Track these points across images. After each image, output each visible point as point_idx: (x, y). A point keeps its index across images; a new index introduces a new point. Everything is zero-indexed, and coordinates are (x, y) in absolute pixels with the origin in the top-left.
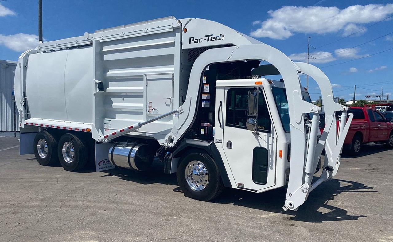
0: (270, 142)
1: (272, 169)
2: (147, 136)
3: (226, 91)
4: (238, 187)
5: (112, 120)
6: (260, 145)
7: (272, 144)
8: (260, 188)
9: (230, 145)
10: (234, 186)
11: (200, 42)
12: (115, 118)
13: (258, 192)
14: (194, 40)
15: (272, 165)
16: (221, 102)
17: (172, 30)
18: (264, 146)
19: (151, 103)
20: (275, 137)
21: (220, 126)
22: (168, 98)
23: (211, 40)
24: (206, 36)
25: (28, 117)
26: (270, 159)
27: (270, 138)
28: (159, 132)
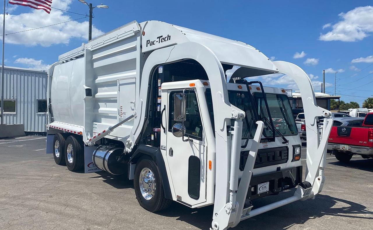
0: (202, 152)
1: (203, 182)
2: (118, 140)
3: (169, 94)
4: (177, 200)
5: (98, 124)
6: (194, 154)
7: (203, 153)
8: (194, 203)
9: (171, 153)
10: (175, 199)
11: (154, 44)
12: (101, 122)
13: (193, 207)
14: (150, 43)
15: (204, 178)
16: (165, 106)
17: (134, 34)
18: (197, 155)
19: (122, 108)
20: (206, 145)
21: (164, 132)
22: (131, 103)
23: (162, 42)
24: (158, 38)
25: (52, 121)
26: (202, 170)
27: (202, 147)
28: (125, 137)
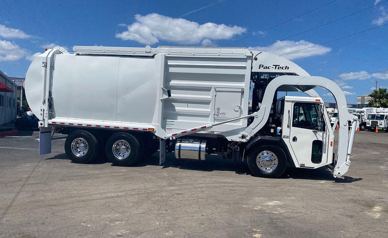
0: (325, 137)
1: (325, 153)
2: (215, 134)
3: (293, 104)
4: (300, 167)
5: (175, 121)
6: (318, 139)
7: (326, 138)
8: (316, 166)
9: (295, 139)
10: (297, 166)
11: (268, 68)
12: (177, 120)
13: (315, 168)
14: (264, 67)
15: (325, 151)
16: (289, 111)
17: (246, 57)
18: (320, 139)
19: (219, 109)
20: (328, 133)
21: (288, 127)
22: (238, 106)
23: (278, 69)
24: (273, 65)
25: (52, 117)
26: (324, 147)
27: (325, 134)
28: (228, 131)
